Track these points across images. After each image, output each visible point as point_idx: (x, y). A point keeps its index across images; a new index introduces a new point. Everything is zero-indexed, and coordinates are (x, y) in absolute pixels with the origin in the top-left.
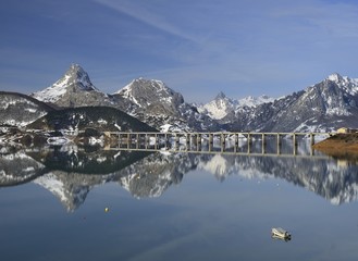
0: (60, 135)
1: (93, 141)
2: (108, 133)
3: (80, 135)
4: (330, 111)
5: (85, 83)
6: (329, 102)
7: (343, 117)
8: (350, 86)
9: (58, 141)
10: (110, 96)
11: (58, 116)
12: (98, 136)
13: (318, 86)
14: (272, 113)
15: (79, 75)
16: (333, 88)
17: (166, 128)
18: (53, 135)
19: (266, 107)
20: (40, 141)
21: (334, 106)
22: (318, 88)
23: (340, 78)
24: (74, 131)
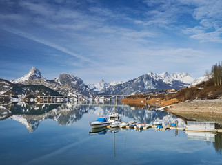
0: (17, 97)
1: (32, 100)
2: (39, 97)
3: (26, 97)
4: (146, 87)
5: (38, 75)
6: (146, 83)
7: (152, 90)
8: (156, 77)
9: (16, 100)
10: (47, 80)
11: (18, 89)
12: (34, 98)
13: (141, 77)
14: (122, 88)
15: (36, 72)
16: (148, 77)
17: (69, 94)
18: (13, 97)
19: (119, 86)
20: (7, 100)
21: (148, 85)
22: (141, 78)
23: (152, 74)
24: (24, 96)
